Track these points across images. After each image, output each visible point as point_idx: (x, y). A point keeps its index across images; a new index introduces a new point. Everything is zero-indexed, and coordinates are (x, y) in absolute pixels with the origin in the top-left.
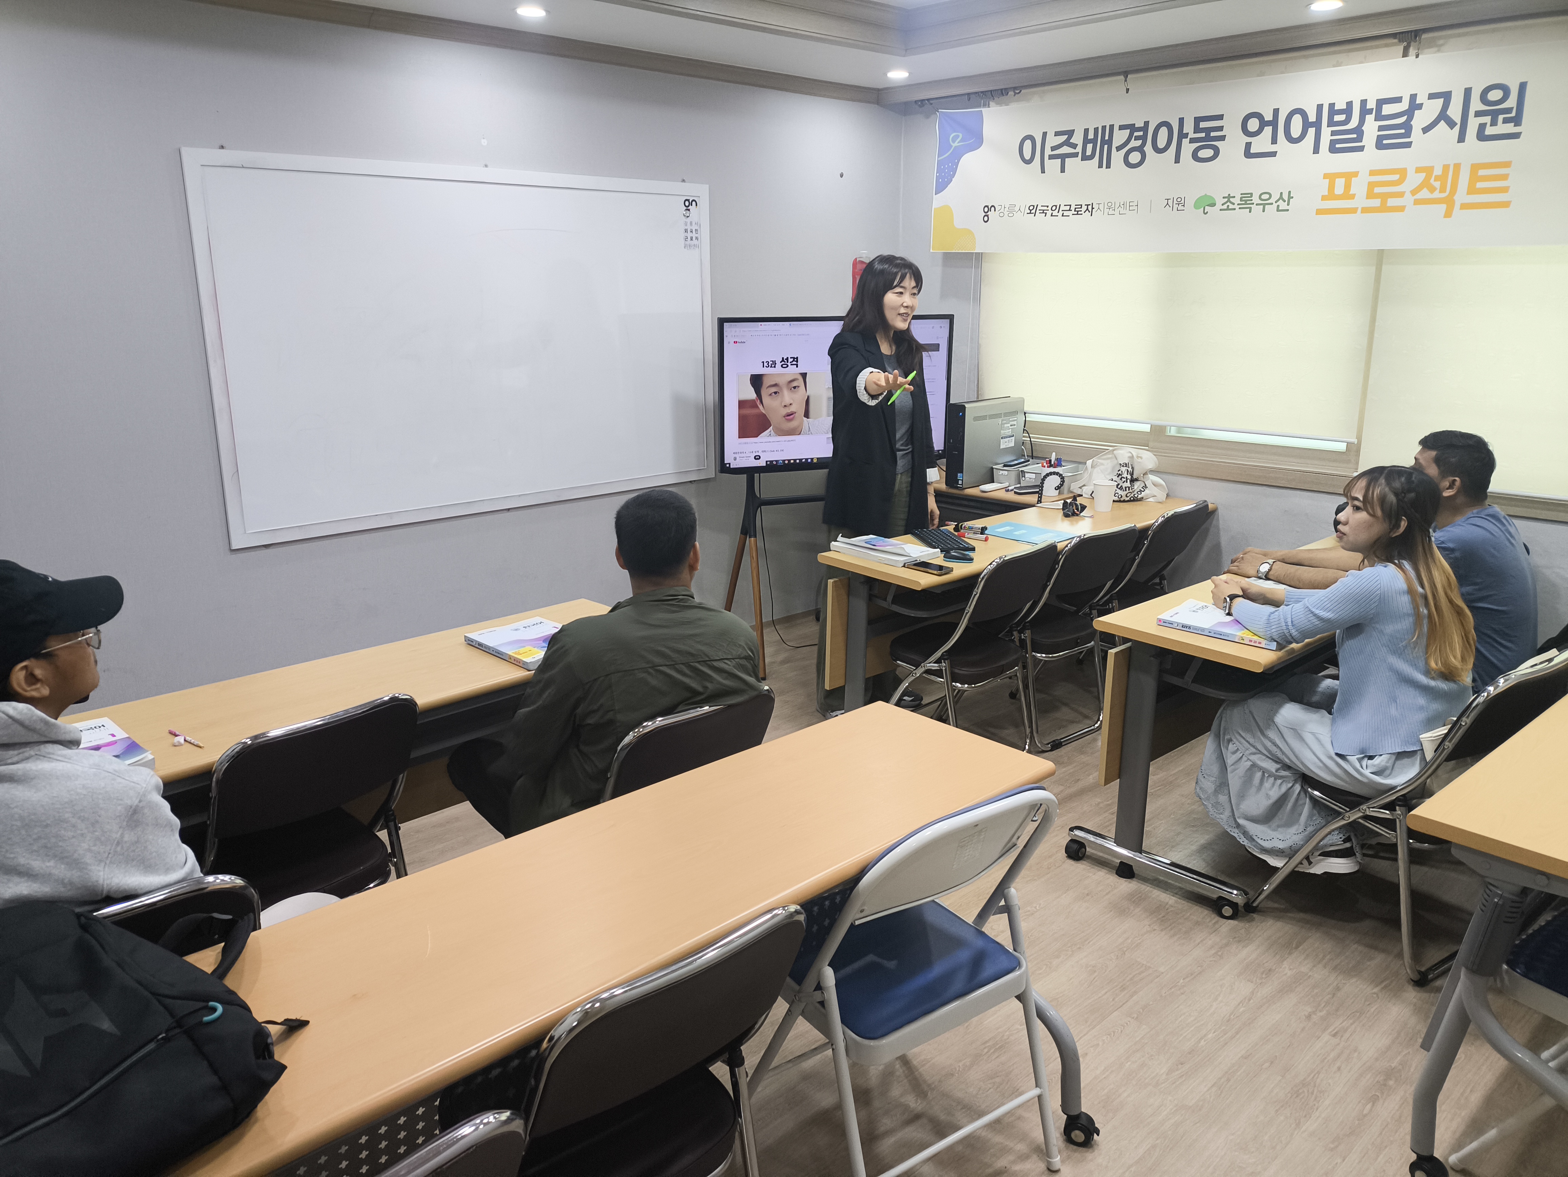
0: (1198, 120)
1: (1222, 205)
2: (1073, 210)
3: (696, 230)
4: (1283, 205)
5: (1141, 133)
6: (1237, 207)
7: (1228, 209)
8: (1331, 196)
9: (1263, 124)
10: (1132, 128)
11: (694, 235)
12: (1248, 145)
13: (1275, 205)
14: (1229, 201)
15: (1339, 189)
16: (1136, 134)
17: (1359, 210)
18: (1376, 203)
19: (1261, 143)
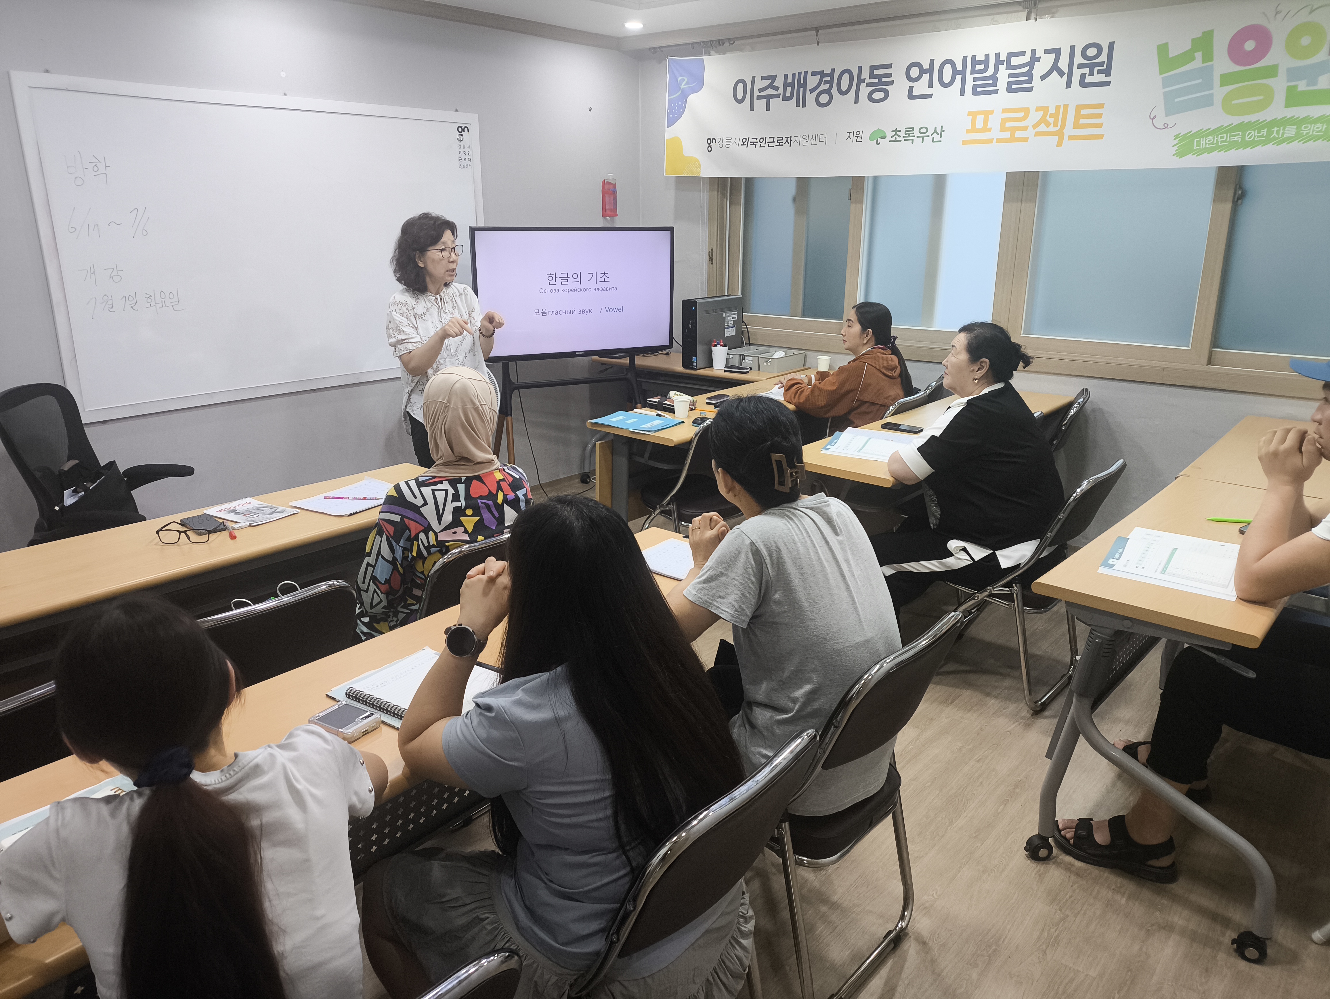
0: (872, 68)
1: (891, 137)
2: (776, 141)
3: (469, 152)
4: (937, 137)
5: (828, 79)
6: (902, 139)
7: (896, 141)
8: (973, 130)
9: (922, 71)
10: (821, 74)
11: (467, 157)
12: (911, 89)
13: (931, 137)
14: (896, 134)
15: (979, 125)
16: (825, 79)
17: (995, 141)
18: (1007, 135)
19: (921, 87)
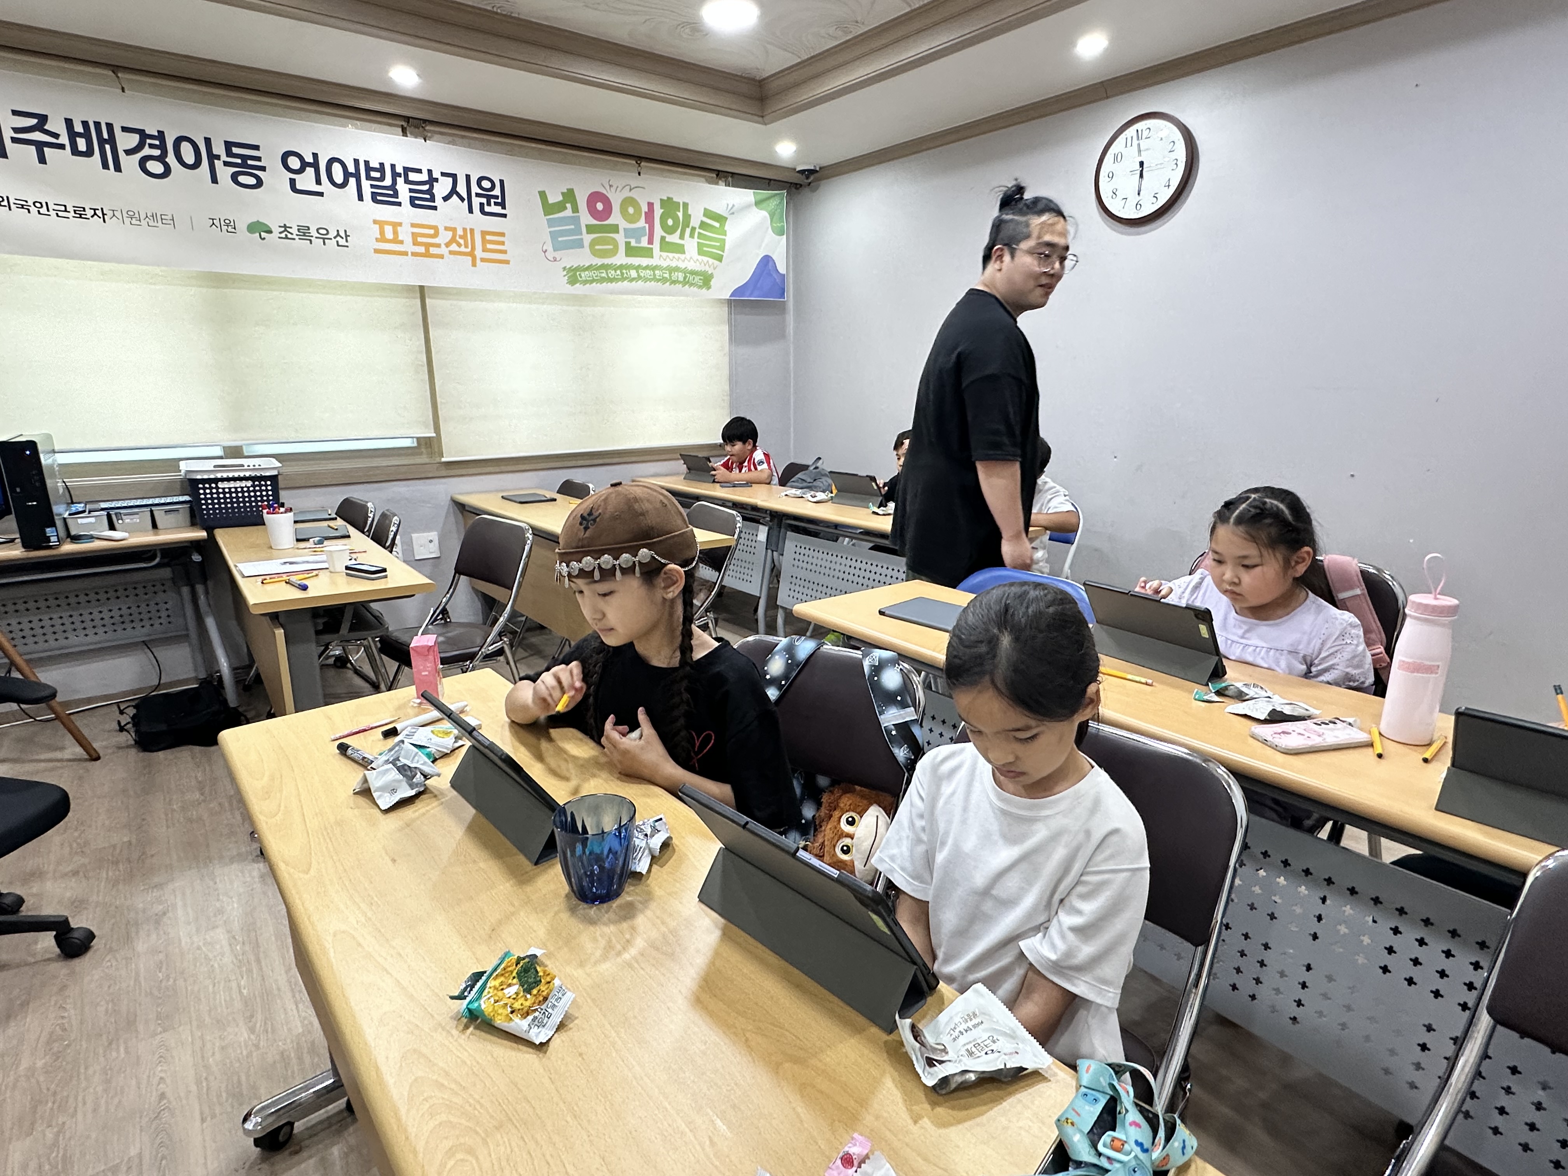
0: (229, 145)
1: (281, 233)
2: (72, 212)
4: (342, 242)
5: (157, 142)
6: (297, 238)
7: (286, 237)
8: (382, 239)
9: (304, 165)
10: (141, 133)
12: (293, 182)
13: (334, 241)
14: (285, 230)
15: (389, 235)
16: (148, 141)
17: (410, 254)
18: (422, 249)
19: (306, 180)
